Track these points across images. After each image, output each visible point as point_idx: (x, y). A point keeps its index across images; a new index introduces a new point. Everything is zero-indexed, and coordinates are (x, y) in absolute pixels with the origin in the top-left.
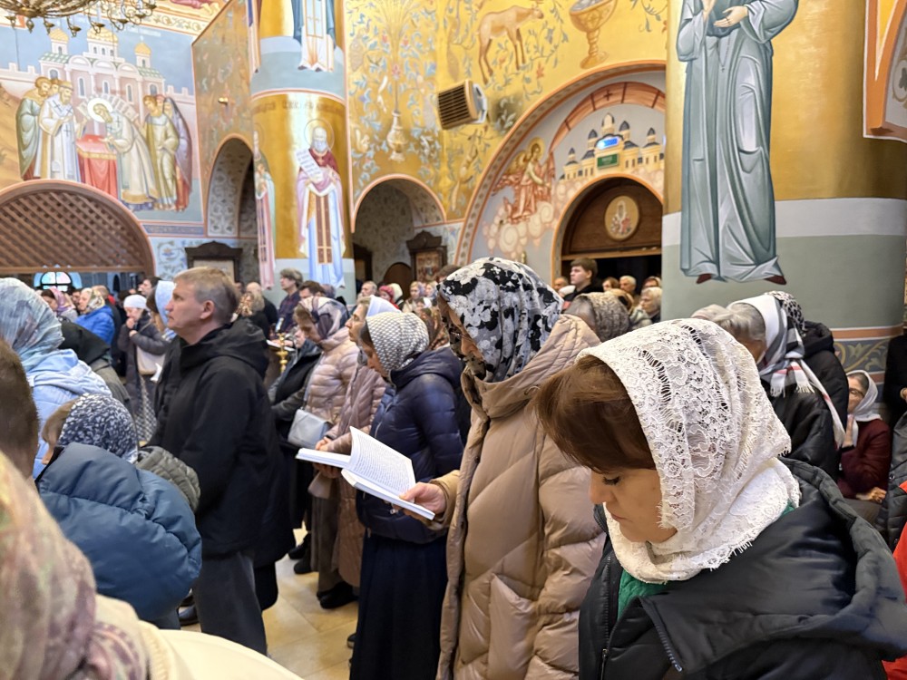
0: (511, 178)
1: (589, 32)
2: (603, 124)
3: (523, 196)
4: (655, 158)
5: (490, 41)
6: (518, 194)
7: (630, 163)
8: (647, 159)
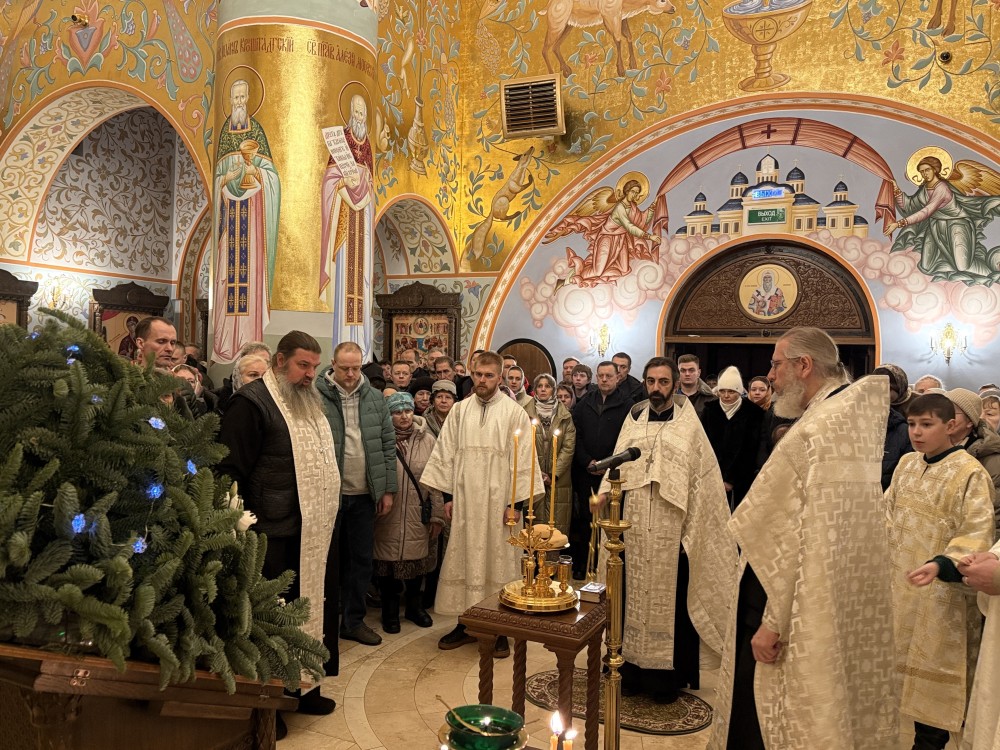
0: (583, 222)
2: (759, 168)
3: (605, 249)
4: (847, 220)
5: (568, 28)
6: (595, 245)
7: (805, 224)
8: (833, 221)
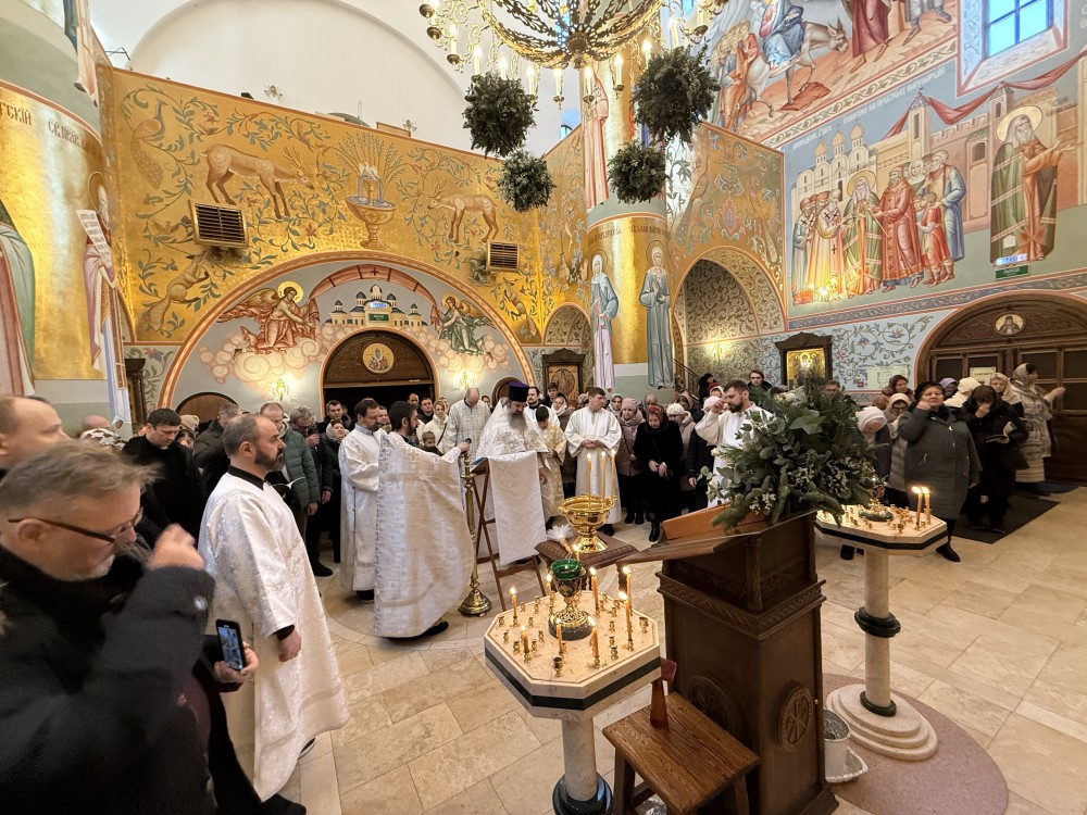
0: (253, 310)
1: (368, 224)
2: (371, 291)
4: (418, 323)
6: (266, 326)
8: (412, 323)
